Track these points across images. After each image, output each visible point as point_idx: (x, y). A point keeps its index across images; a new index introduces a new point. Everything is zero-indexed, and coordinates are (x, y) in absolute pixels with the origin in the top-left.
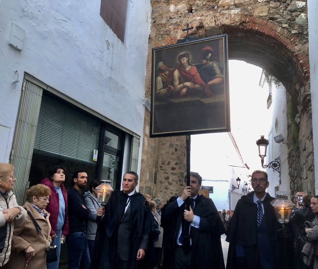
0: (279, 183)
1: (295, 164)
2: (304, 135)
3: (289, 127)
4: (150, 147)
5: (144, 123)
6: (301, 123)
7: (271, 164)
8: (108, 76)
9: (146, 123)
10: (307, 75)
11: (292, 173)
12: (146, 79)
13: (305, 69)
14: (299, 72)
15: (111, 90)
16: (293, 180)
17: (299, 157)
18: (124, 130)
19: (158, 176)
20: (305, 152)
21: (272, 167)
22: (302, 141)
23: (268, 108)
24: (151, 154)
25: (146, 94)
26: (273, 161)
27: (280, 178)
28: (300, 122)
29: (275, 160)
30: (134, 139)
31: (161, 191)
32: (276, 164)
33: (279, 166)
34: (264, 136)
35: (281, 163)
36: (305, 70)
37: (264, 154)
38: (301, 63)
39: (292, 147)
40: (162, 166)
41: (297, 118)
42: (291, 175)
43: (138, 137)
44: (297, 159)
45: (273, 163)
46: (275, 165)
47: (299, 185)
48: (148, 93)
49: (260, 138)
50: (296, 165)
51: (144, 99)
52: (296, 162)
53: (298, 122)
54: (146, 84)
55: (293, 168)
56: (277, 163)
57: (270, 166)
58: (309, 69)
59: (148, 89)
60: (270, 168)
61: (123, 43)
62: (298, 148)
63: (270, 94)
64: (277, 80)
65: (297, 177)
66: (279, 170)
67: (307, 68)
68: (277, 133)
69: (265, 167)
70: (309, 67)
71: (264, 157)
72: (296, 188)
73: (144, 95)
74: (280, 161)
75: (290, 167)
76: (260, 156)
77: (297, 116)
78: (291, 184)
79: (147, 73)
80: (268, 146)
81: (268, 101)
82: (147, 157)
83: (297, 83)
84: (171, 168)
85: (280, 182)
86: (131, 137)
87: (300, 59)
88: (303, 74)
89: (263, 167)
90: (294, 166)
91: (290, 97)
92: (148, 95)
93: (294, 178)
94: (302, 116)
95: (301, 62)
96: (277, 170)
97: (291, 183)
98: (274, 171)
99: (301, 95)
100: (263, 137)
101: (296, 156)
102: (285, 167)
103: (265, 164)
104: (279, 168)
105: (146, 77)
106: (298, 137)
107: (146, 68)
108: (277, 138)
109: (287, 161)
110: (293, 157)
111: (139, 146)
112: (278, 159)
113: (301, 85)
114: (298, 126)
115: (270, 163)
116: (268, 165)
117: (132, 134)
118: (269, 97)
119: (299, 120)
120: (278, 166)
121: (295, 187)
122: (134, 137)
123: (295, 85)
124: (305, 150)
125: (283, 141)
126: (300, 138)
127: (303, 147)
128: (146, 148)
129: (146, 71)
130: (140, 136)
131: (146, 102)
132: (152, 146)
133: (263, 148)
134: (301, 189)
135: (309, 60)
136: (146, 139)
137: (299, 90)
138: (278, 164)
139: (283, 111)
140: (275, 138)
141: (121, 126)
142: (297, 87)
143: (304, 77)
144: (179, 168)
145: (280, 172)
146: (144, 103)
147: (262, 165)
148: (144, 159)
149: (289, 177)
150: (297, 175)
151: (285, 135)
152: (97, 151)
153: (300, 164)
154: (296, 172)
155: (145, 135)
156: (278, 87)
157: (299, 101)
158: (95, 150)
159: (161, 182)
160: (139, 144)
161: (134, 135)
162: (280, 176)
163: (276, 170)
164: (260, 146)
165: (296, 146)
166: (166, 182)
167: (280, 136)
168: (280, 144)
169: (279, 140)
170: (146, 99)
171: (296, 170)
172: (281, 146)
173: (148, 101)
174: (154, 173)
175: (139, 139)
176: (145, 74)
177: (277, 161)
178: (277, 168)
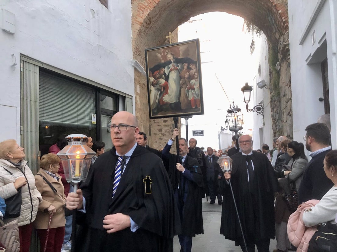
0: (263, 125)
1: (276, 108)
2: (284, 82)
3: (271, 73)
4: (142, 104)
5: (135, 83)
6: (281, 70)
7: (256, 108)
8: (97, 44)
9: (136, 82)
10: (285, 25)
11: (275, 116)
12: (132, 41)
13: (284, 19)
14: (279, 22)
15: (101, 57)
16: (275, 122)
17: (280, 101)
18: (117, 93)
19: (152, 129)
20: (285, 97)
21: (256, 111)
22: (282, 88)
23: (252, 53)
24: (144, 111)
25: (134, 55)
26: (257, 106)
27: (264, 121)
28: (280, 69)
30: (127, 99)
31: (156, 142)
32: (260, 108)
33: (263, 110)
35: (265, 106)
36: (284, 20)
37: (249, 100)
38: (280, 13)
39: (273, 92)
40: (155, 119)
41: (277, 66)
42: (274, 118)
43: (131, 97)
44: (278, 103)
45: (257, 107)
46: (258, 109)
47: (280, 127)
48: (136, 53)
49: (244, 85)
50: (277, 109)
51: (132, 60)
52: (277, 106)
53: (278, 69)
54: (132, 45)
55: (274, 111)
56: (260, 107)
57: (254, 110)
58: (288, 19)
59: (136, 50)
60: (254, 112)
61: (107, 8)
62: (279, 94)
63: (253, 40)
64: (258, 29)
65: (278, 119)
66: (263, 113)
67: (286, 18)
68: (260, 78)
69: (249, 111)
70: (288, 17)
71: (249, 102)
72: (278, 130)
73: (132, 56)
74: (263, 105)
75: (272, 110)
76: (245, 101)
77: (278, 64)
78: (274, 126)
79: (133, 34)
80: (252, 92)
81: (251, 47)
82: (140, 114)
83: (277, 32)
84: (163, 121)
85: (264, 124)
86: (124, 98)
87: (278, 9)
88: (282, 24)
89: (247, 111)
90: (276, 109)
91: (271, 45)
92: (136, 56)
93: (276, 121)
94: (282, 64)
95: (280, 11)
96: (261, 113)
97: (274, 125)
98: (258, 114)
99: (281, 44)
100: (247, 84)
101: (278, 101)
102: (268, 110)
103: (249, 108)
104: (262, 111)
105: (132, 39)
106: (278, 83)
107: (132, 29)
108: (260, 84)
109: (270, 105)
110: (275, 101)
111: (132, 105)
112: (262, 103)
113: (280, 34)
114: (278, 73)
115: (254, 108)
116: (253, 109)
117: (124, 95)
118: (252, 43)
119: (279, 67)
120: (262, 110)
121: (277, 128)
122: (127, 98)
123: (275, 34)
124: (284, 96)
125: (266, 87)
126: (281, 84)
127: (283, 94)
128: (139, 106)
129: (131, 33)
130: (132, 96)
131: (134, 64)
132: (144, 103)
133: (247, 93)
134: (282, 130)
135: (287, 9)
136: (138, 97)
137: (279, 38)
138: (262, 108)
139: (266, 57)
140: (258, 84)
141: (113, 89)
142: (277, 36)
143: (283, 26)
144: (170, 120)
145: (263, 115)
146: (133, 64)
147: (247, 110)
148: (138, 117)
149: (272, 120)
150: (278, 118)
151: (267, 81)
152: (95, 114)
153: (281, 108)
154: (277, 115)
155: (137, 94)
156: (259, 36)
157: (279, 49)
158: (93, 114)
159: (155, 134)
160: (132, 103)
161: (126, 96)
162: (263, 118)
163: (260, 113)
164: (244, 92)
165: (277, 92)
166: (159, 134)
167: (263, 81)
168: (263, 90)
169: (262, 86)
170: (134, 60)
171: (278, 113)
172: (264, 91)
173: (136, 61)
174: (148, 126)
175: (132, 99)
176: (131, 36)
177: (260, 105)
178: (260, 111)
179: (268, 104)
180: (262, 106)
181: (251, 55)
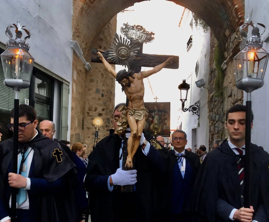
0: (197, 125)
1: (216, 109)
2: (231, 82)
3: (212, 72)
4: (78, 93)
5: (73, 68)
6: (228, 70)
7: (191, 108)
8: (37, 15)
9: (74, 68)
10: (241, 21)
11: (213, 117)
12: (73, 19)
13: (240, 14)
14: (232, 18)
15: (40, 32)
16: (214, 123)
17: (222, 102)
18: (54, 76)
19: (85, 122)
20: (230, 98)
21: (192, 110)
22: (227, 88)
23: (188, 50)
24: (79, 101)
25: (74, 36)
26: (193, 105)
27: (199, 121)
28: (226, 69)
29: (195, 103)
30: (64, 86)
31: (89, 137)
32: (196, 108)
33: (199, 110)
34: (185, 80)
35: (201, 106)
36: (240, 16)
37: (185, 99)
38: (236, 8)
39: (214, 92)
40: (89, 112)
41: (224, 64)
42: (211, 119)
43: (68, 84)
44: (219, 104)
46: (194, 109)
47: (220, 128)
48: (75, 34)
49: (182, 82)
50: (218, 110)
51: (72, 41)
52: (218, 107)
53: (224, 68)
54: (73, 24)
55: (214, 113)
56: (196, 106)
57: (190, 110)
58: (244, 15)
59: (76, 30)
60: (190, 111)
62: (222, 94)
63: (191, 37)
64: (205, 24)
65: (218, 121)
66: (199, 113)
67: (242, 14)
68: (197, 77)
69: (185, 111)
70: (244, 13)
71: (185, 101)
72: (216, 132)
73: (72, 37)
74: (200, 105)
75: (211, 111)
76: (181, 100)
77: (225, 63)
78: (211, 128)
79: (74, 11)
80: (189, 90)
81: (188, 44)
82: (75, 104)
83: (228, 28)
84: (98, 114)
85: (199, 125)
86: (60, 84)
87: (235, 3)
88: (237, 20)
89: (183, 110)
90: (216, 110)
91: (216, 41)
92: (75, 37)
93: (215, 122)
94: (230, 63)
95: (236, 6)
96: (197, 113)
97: (212, 126)
98: (193, 114)
99: (231, 41)
100: (184, 82)
101: (219, 102)
102: (205, 111)
103: (185, 107)
104: (198, 111)
105: (72, 16)
106: (222, 83)
107: (73, 6)
108: (198, 83)
109: (207, 106)
110: (215, 101)
111: (69, 93)
112: (198, 103)
113: (232, 31)
114: (223, 73)
115: (190, 107)
116: (189, 109)
117: (61, 80)
118: (189, 39)
119: (226, 66)
120: (197, 110)
121: (215, 130)
122: (64, 83)
123: (225, 31)
124: (230, 96)
125: (204, 86)
126: (225, 84)
127: (229, 94)
128: (75, 96)
129: (72, 10)
130: (69, 83)
131: (74, 45)
132: (79, 92)
133: (184, 92)
134: (222, 132)
135: (244, 5)
136: (74, 85)
137: (229, 36)
138: (198, 108)
139: (205, 55)
140: (196, 82)
141: (51, 72)
142: (227, 33)
143: (237, 23)
144: (106, 114)
145: (199, 116)
146: (72, 46)
147: (183, 109)
148: (73, 107)
149: (208, 120)
150: (218, 119)
151: (206, 80)
152: (28, 100)
153: (222, 109)
154: (217, 117)
155: (73, 80)
157: (227, 47)
158: (26, 99)
159: (89, 128)
160: (69, 90)
161: (64, 82)
162: (199, 119)
163: (195, 113)
164: (181, 90)
165: (220, 92)
166: (93, 128)
167: (201, 80)
169: (200, 84)
170: (74, 41)
171: (218, 114)
172: (201, 90)
173: (76, 43)
174: (82, 119)
175: (68, 86)
176: (72, 13)
177: (196, 104)
178: (196, 111)
179: (206, 104)
180: (197, 106)
181: (187, 52)
